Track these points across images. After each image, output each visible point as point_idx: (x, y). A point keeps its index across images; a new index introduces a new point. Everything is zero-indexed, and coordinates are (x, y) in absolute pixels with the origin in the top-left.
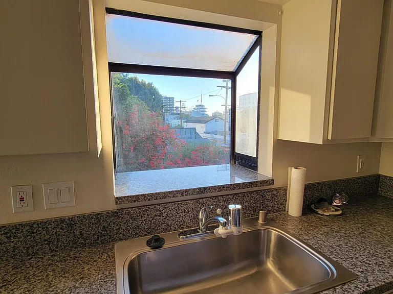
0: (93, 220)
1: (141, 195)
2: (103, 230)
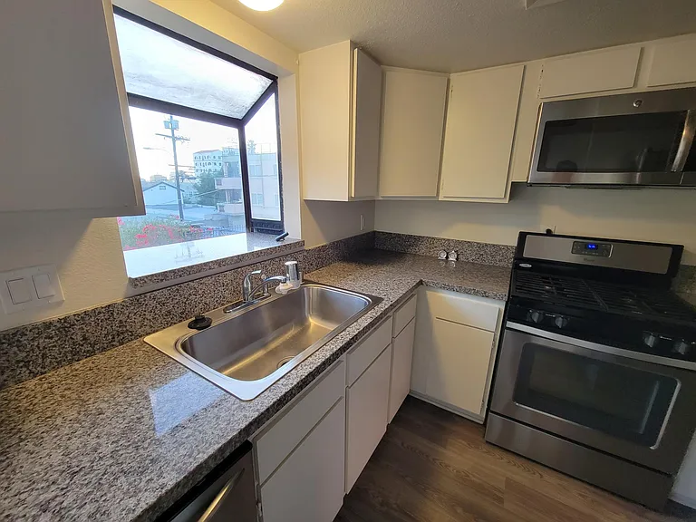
0: (102, 315)
1: (170, 271)
2: (120, 327)
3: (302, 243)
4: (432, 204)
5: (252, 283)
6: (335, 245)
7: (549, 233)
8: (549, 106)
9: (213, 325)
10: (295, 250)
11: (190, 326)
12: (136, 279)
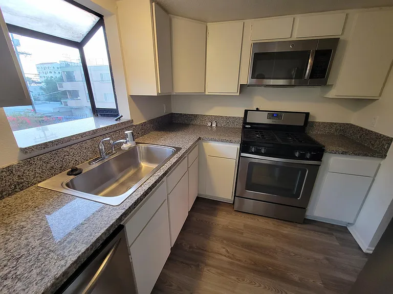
3: (132, 121)
4: (202, 97)
5: (104, 146)
6: (151, 122)
7: (258, 110)
8: (255, 45)
9: (83, 172)
10: (128, 125)
11: (69, 174)
12: (26, 148)
